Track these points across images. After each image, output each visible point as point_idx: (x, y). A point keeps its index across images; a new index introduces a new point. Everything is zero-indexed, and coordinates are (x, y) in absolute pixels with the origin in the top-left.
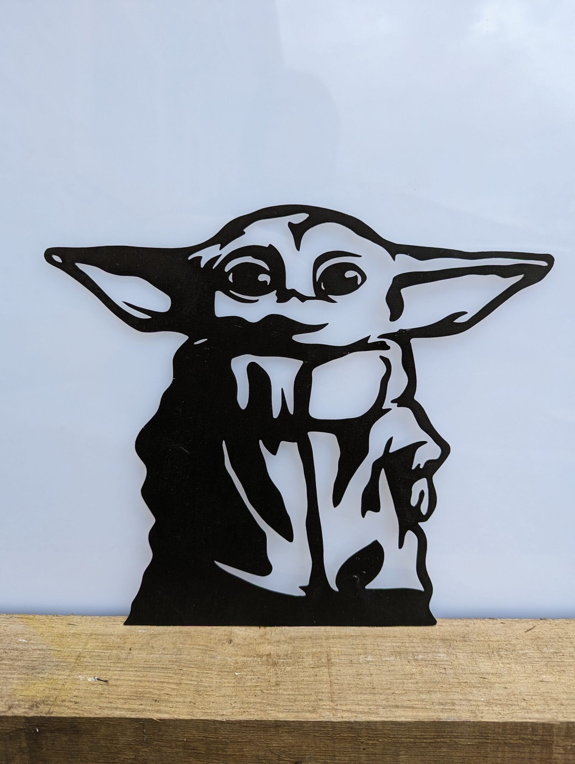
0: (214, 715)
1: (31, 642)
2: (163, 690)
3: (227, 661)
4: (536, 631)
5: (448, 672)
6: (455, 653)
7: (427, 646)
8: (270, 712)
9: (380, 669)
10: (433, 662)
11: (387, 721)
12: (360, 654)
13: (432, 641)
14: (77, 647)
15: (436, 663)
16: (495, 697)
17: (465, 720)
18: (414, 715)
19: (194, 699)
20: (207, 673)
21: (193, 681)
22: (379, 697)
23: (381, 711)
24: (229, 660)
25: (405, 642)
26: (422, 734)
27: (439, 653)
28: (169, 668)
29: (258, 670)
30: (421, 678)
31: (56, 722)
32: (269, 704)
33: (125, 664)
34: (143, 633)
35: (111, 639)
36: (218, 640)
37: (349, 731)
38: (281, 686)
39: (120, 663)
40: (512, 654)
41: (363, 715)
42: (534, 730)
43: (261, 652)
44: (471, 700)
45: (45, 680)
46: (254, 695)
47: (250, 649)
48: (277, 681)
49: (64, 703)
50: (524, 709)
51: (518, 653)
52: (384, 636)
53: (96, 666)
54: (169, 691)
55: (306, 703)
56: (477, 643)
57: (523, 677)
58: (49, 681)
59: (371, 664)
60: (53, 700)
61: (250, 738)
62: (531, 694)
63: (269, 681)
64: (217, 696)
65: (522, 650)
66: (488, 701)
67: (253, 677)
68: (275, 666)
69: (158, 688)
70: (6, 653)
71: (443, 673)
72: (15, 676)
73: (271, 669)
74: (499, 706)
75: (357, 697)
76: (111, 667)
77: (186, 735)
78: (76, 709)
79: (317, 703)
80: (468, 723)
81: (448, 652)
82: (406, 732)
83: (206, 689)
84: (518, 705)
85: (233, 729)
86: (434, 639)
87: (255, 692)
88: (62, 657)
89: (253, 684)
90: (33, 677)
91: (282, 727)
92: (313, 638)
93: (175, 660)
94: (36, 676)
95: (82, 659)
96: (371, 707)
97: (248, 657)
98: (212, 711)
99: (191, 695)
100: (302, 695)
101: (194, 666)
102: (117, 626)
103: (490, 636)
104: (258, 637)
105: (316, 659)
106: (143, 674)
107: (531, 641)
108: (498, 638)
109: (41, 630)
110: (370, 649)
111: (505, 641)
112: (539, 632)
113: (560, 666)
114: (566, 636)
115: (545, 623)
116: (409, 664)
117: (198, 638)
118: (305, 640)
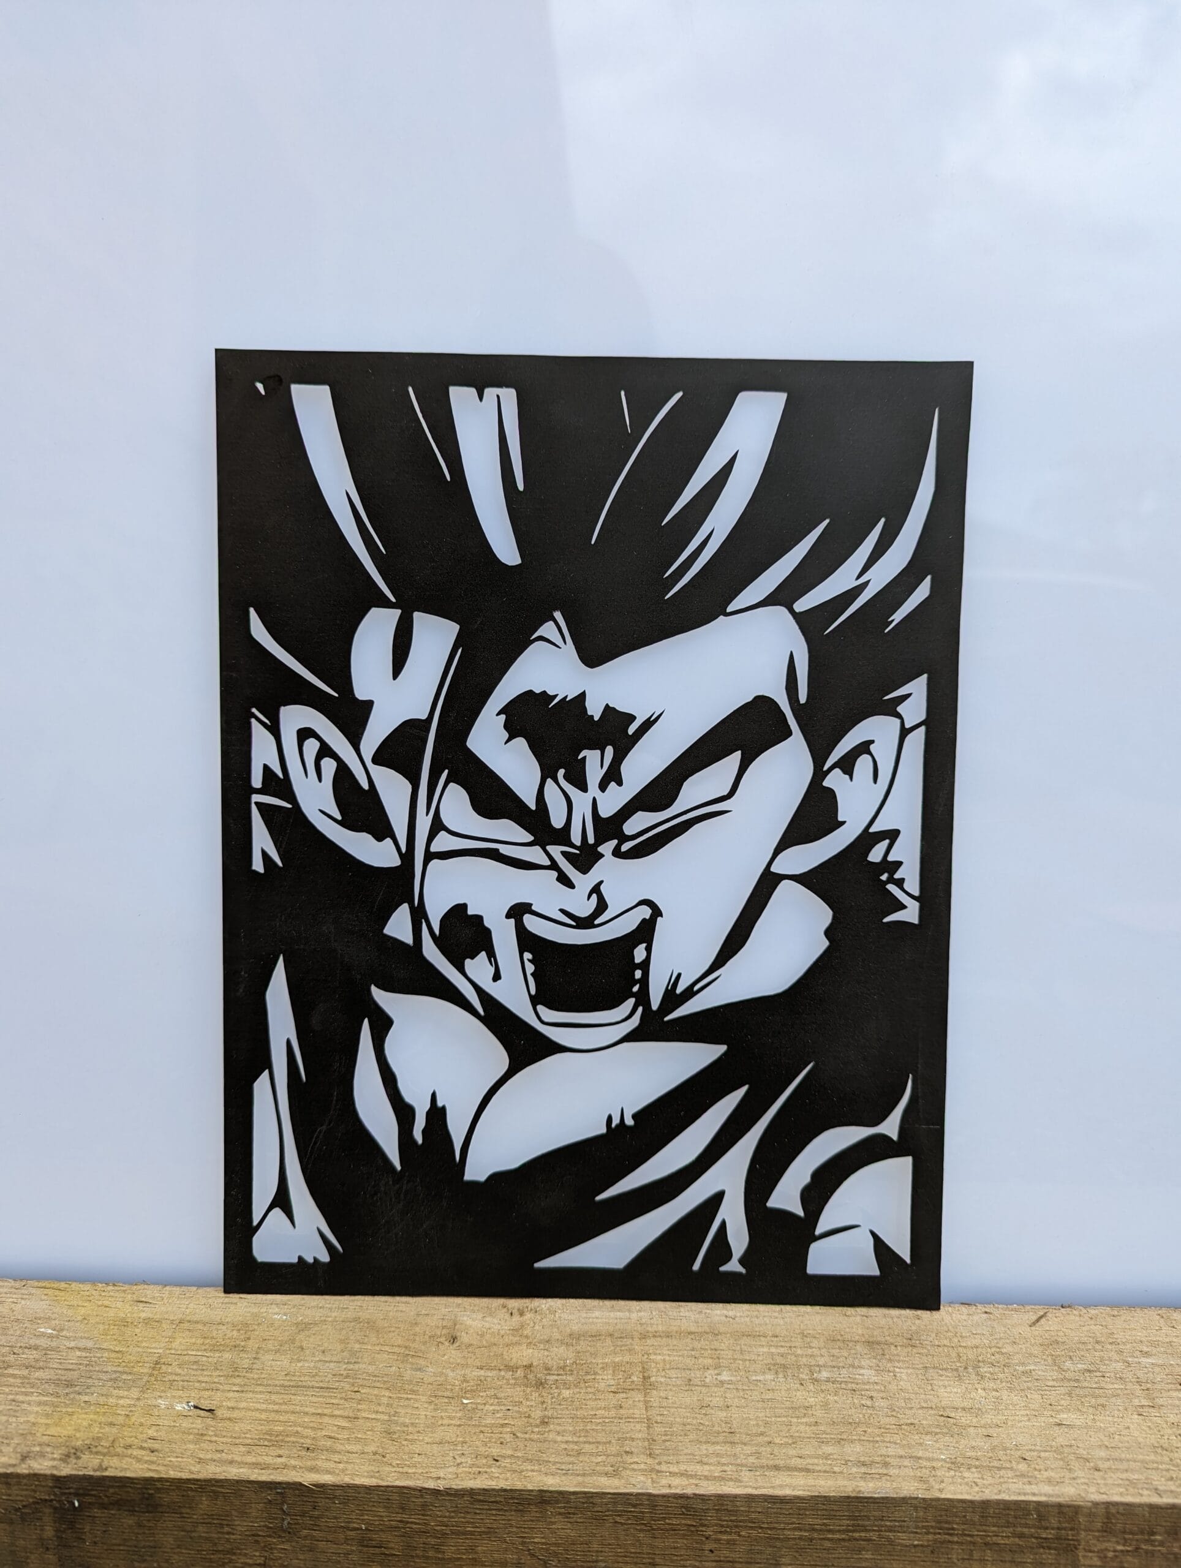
0: (421, 1477)
1: (64, 1333)
2: (322, 1429)
3: (447, 1376)
4: (1052, 1328)
5: (877, 1404)
6: (891, 1369)
7: (839, 1355)
8: (530, 1474)
9: (746, 1396)
10: (849, 1385)
11: (756, 1495)
12: (708, 1368)
13: (848, 1345)
14: (154, 1345)
15: (854, 1386)
16: (968, 1454)
17: (908, 1495)
18: (809, 1484)
19: (383, 1448)
20: (407, 1399)
21: (380, 1413)
22: (743, 1450)
23: (746, 1475)
24: (451, 1374)
25: (795, 1347)
26: (825, 1521)
27: (860, 1367)
28: (334, 1389)
29: (507, 1394)
30: (826, 1415)
31: (112, 1487)
32: (528, 1460)
33: (248, 1379)
34: (283, 1321)
35: (219, 1332)
36: (430, 1337)
37: (683, 1514)
38: (552, 1426)
39: (238, 1376)
40: (1004, 1373)
41: (710, 1482)
42: (1041, 1519)
43: (514, 1360)
44: (919, 1458)
45: (92, 1407)
46: (499, 1442)
47: (492, 1354)
48: (545, 1416)
49: (129, 1451)
50: (1023, 1476)
51: (1015, 1370)
52: (754, 1333)
53: (190, 1382)
54: (333, 1431)
55: (600, 1459)
56: (936, 1350)
57: (1022, 1415)
58: (99, 1408)
59: (729, 1386)
60: (107, 1445)
61: (489, 1526)
62: (1038, 1448)
63: (529, 1417)
64: (427, 1443)
65: (1023, 1364)
66: (954, 1460)
67: (497, 1408)
68: (541, 1388)
69: (311, 1425)
70: (14, 1354)
71: (867, 1407)
72: (34, 1398)
73: (533, 1393)
74: (974, 1470)
75: (698, 1448)
76: (221, 1384)
77: (366, 1517)
78: (153, 1462)
79: (622, 1458)
80: (913, 1502)
81: (879, 1367)
82: (794, 1518)
83: (406, 1429)
84: (1011, 1469)
85: (457, 1507)
86: (851, 1341)
87: (501, 1436)
88: (124, 1364)
89: (497, 1422)
90: (69, 1400)
91: (551, 1504)
92: (616, 1335)
93: (345, 1373)
94: (74, 1398)
95: (163, 1367)
96: (725, 1468)
97: (488, 1369)
98: (417, 1471)
99: (376, 1440)
100: (593, 1443)
101: (382, 1386)
102: (232, 1307)
103: (959, 1337)
105: (621, 1377)
106: (282, 1398)
107: (1041, 1349)
108: (976, 1342)
109: (82, 1311)
110: (726, 1359)
111: (990, 1348)
112: (1057, 1331)
113: (1096, 1397)
114: (1111, 1340)
115: (1069, 1314)
116: (802, 1387)
117: (389, 1332)
118: (599, 1340)
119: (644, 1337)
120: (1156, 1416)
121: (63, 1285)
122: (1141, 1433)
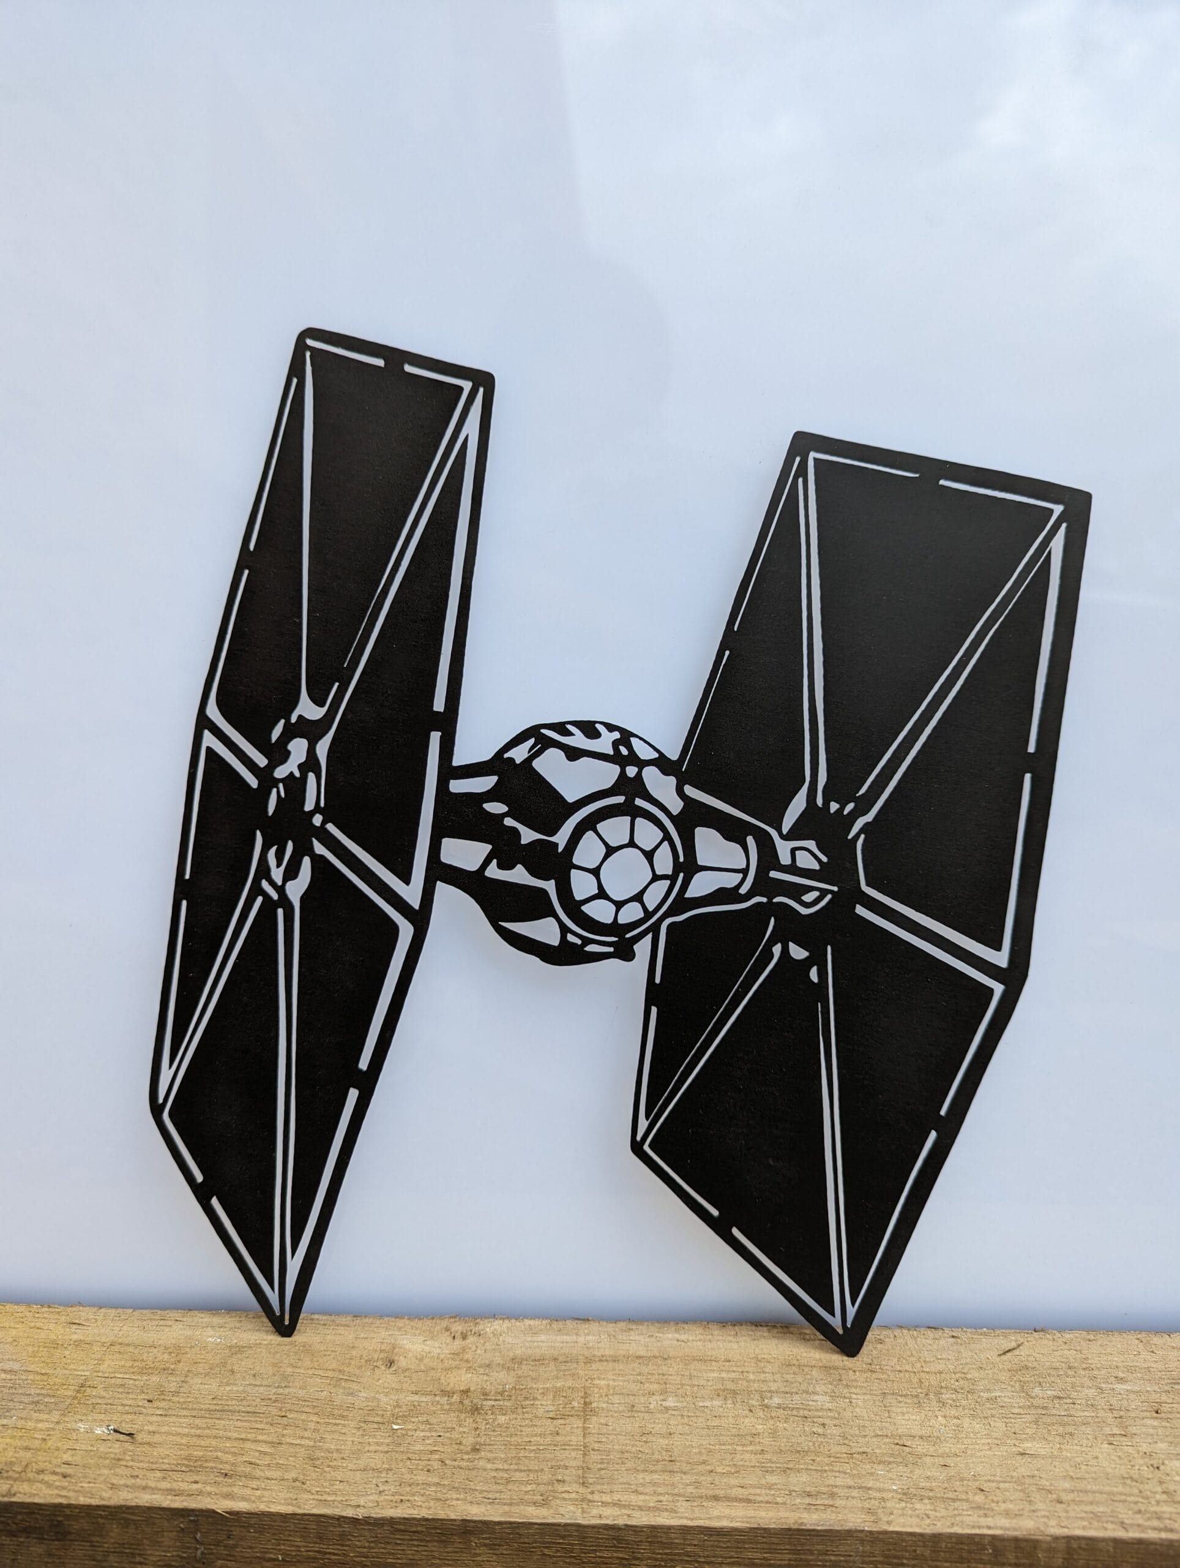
0: (340, 1505)
2: (243, 1455)
3: (379, 1401)
4: (1022, 1353)
5: (829, 1432)
6: (848, 1395)
7: (793, 1380)
8: (454, 1503)
9: (691, 1423)
10: (801, 1411)
11: (691, 1527)
12: (653, 1394)
13: (803, 1370)
14: (81, 1368)
15: (806, 1413)
16: (921, 1484)
17: (854, 1528)
18: (749, 1515)
19: (304, 1475)
20: (335, 1424)
21: (306, 1438)
22: (682, 1479)
23: (682, 1506)
24: (383, 1399)
25: (747, 1372)
26: (765, 1555)
27: (815, 1393)
28: (260, 1413)
29: (439, 1420)
30: (773, 1443)
31: (20, 1513)
32: (454, 1488)
33: (173, 1403)
34: (217, 1344)
35: (150, 1354)
36: (366, 1361)
37: (615, 1546)
38: (483, 1453)
39: (163, 1400)
40: (967, 1400)
41: (643, 1513)
42: (997, 1552)
43: (452, 1385)
44: (869, 1489)
45: (9, 1431)
46: (426, 1470)
47: (429, 1379)
48: (477, 1443)
49: (41, 1477)
50: (979, 1508)
51: (979, 1397)
52: (706, 1359)
53: (113, 1405)
54: (254, 1457)
55: (529, 1488)
56: (897, 1376)
57: (983, 1444)
58: (16, 1431)
59: (673, 1413)
60: (19, 1469)
61: (411, 1557)
62: (998, 1478)
63: (460, 1443)
64: (351, 1470)
65: (988, 1391)
66: (906, 1491)
67: (428, 1434)
68: (476, 1413)
69: (233, 1450)
71: (819, 1435)
73: (467, 1419)
74: (926, 1501)
75: (635, 1477)
76: (145, 1407)
77: (283, 1547)
78: (64, 1488)
79: (553, 1487)
80: (859, 1535)
81: (835, 1393)
82: (733, 1551)
83: (331, 1455)
84: (967, 1501)
85: (377, 1537)
86: (808, 1366)
87: (429, 1463)
88: (48, 1387)
89: (426, 1448)
91: (475, 1534)
92: (561, 1359)
93: (273, 1398)
95: (89, 1390)
96: (661, 1498)
97: (423, 1394)
98: (336, 1499)
99: (298, 1466)
100: (524, 1471)
101: (311, 1411)
102: (167, 1329)
103: (925, 1362)
104: (448, 1356)
105: (561, 1402)
106: (206, 1423)
107: (1009, 1374)
108: (941, 1367)
109: (14, 1333)
110: (673, 1384)
111: (955, 1373)
112: (1028, 1355)
113: (1064, 1425)
114: (1084, 1366)
115: (1042, 1338)
116: (751, 1414)
117: (325, 1355)
118: (543, 1364)
119: (589, 1361)
120: (1127, 1446)
122: (1110, 1463)
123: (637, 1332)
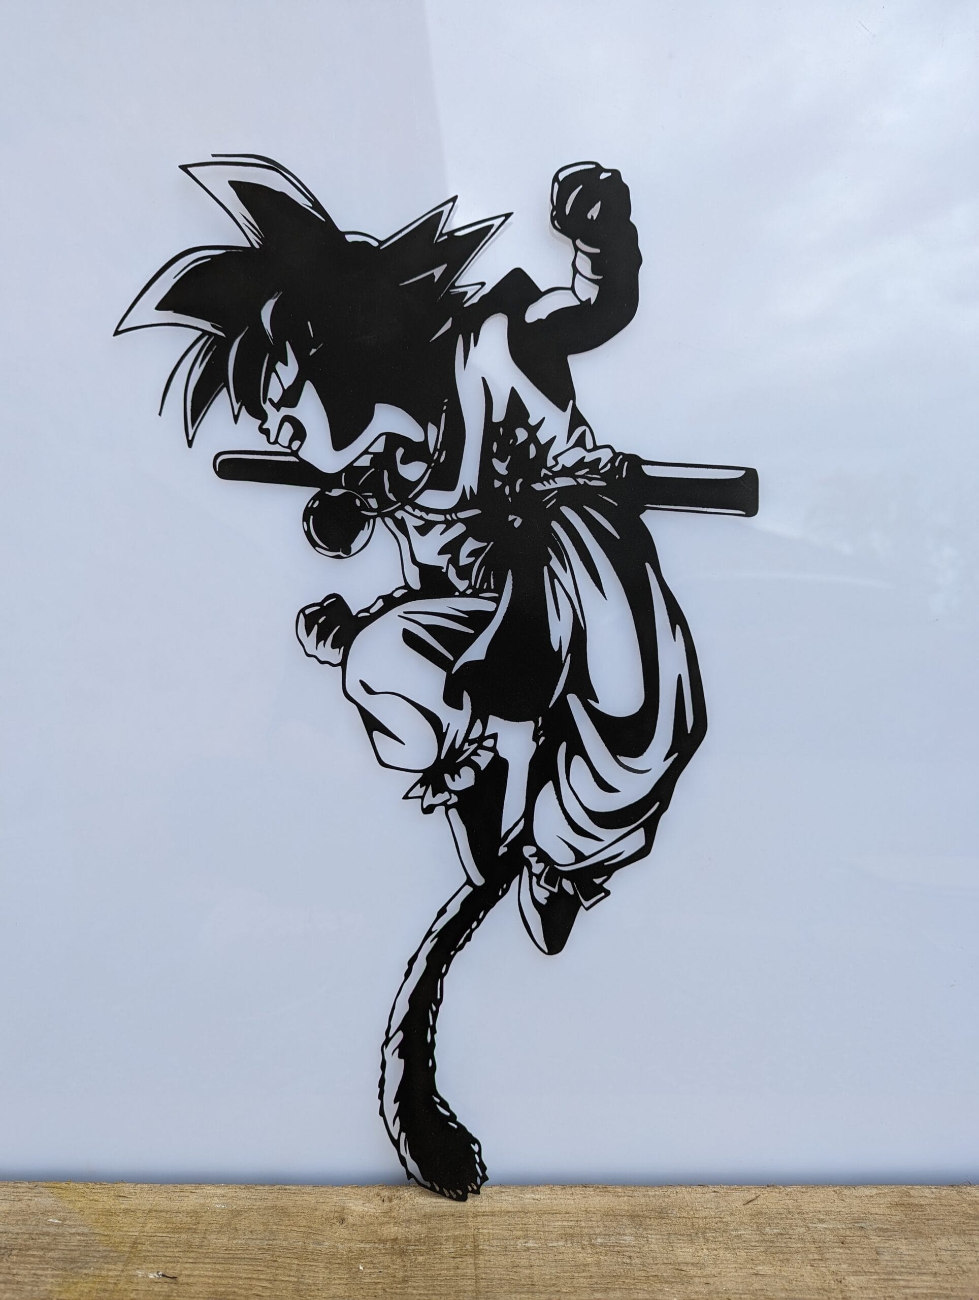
1: (67, 1222)
2: (251, 1289)
3: (338, 1248)
4: (758, 1203)
5: (633, 1262)
6: (646, 1235)
7: (610, 1226)
9: (544, 1258)
10: (616, 1248)
12: (519, 1239)
14: (131, 1230)
15: (619, 1249)
20: (310, 1265)
21: (292, 1276)
24: (340, 1246)
25: (580, 1221)
27: (625, 1235)
28: (259, 1259)
29: (380, 1260)
30: (598, 1270)
33: (199, 1253)
34: (223, 1210)
35: (178, 1218)
38: (410, 1283)
39: (192, 1251)
40: (723, 1237)
43: (385, 1235)
45: (91, 1278)
46: (373, 1295)
47: (369, 1231)
48: (406, 1276)
51: (730, 1235)
52: (553, 1212)
53: (158, 1256)
54: (259, 1291)
56: (678, 1221)
57: (732, 1268)
58: (95, 1278)
59: (533, 1251)
62: (740, 1292)
63: (395, 1277)
64: (324, 1298)
65: (736, 1230)
67: (373, 1271)
68: (403, 1255)
69: (244, 1286)
70: (33, 1239)
71: (627, 1264)
72: (49, 1272)
73: (398, 1260)
76: (180, 1257)
81: (637, 1234)
83: (310, 1288)
86: (620, 1215)
87: (376, 1291)
88: (111, 1245)
89: (373, 1281)
90: (74, 1273)
92: (457, 1215)
94: (77, 1272)
95: (139, 1246)
97: (367, 1243)
99: (289, 1296)
100: (438, 1295)
101: (292, 1256)
102: (186, 1199)
103: (696, 1210)
104: (381, 1214)
105: (458, 1246)
106: (224, 1267)
107: (750, 1218)
108: (705, 1214)
109: (79, 1205)
110: (531, 1231)
111: (715, 1218)
112: (762, 1204)
113: (784, 1253)
114: (798, 1211)
115: (772, 1192)
116: (584, 1251)
117: (298, 1216)
118: (444, 1219)
119: (475, 1217)
120: (822, 1267)
121: (64, 1185)
123: (506, 1194)
